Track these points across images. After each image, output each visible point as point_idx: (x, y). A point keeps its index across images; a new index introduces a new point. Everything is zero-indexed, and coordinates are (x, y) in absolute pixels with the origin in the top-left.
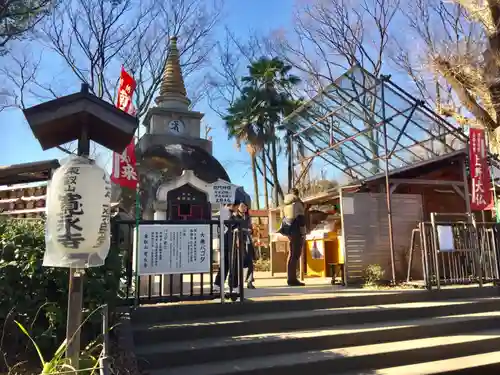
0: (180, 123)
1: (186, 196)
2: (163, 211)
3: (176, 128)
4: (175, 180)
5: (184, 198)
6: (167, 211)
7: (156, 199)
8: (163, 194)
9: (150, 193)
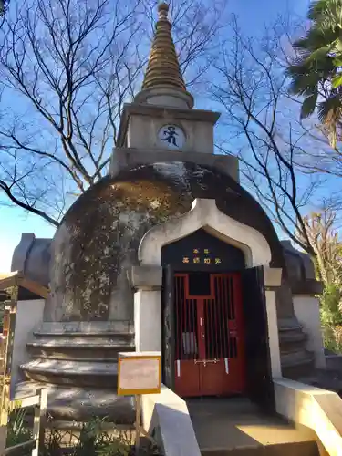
0: (178, 131)
1: (202, 256)
2: (154, 288)
3: (171, 138)
4: (177, 222)
5: (196, 260)
6: (163, 289)
7: (137, 263)
8: (151, 251)
9: (126, 250)
